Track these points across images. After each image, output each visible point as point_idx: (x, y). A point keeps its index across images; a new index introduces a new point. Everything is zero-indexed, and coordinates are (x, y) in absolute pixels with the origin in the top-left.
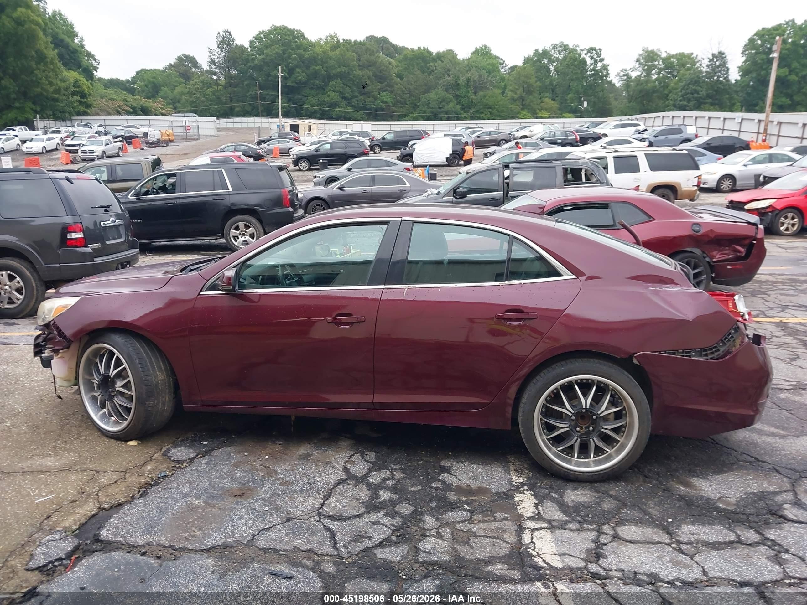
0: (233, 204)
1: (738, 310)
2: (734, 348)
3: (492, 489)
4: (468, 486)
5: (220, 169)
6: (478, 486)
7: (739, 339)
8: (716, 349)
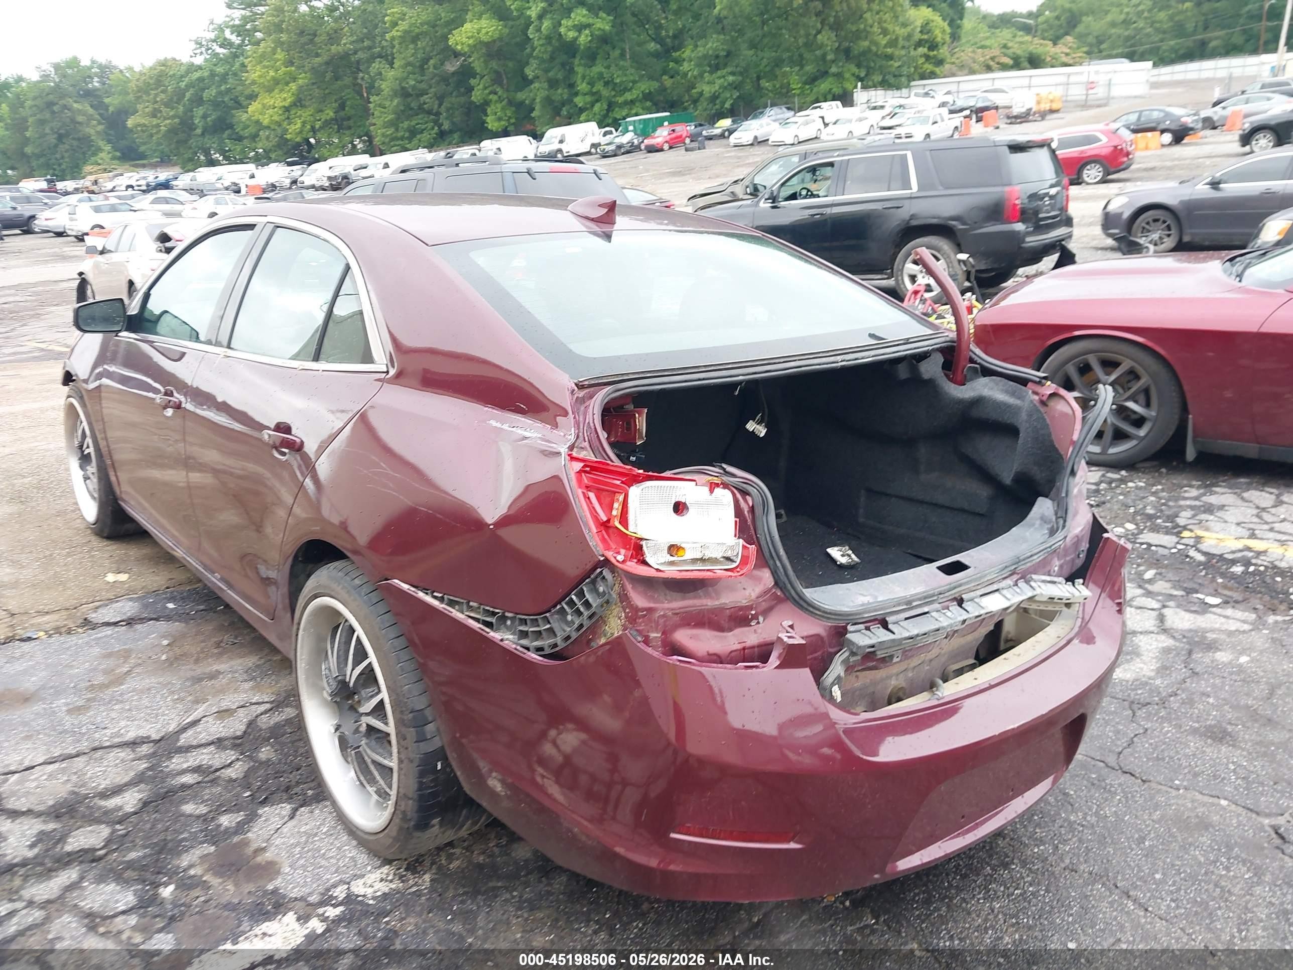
1: (627, 529)
2: (603, 641)
3: (279, 880)
4: (264, 850)
5: (904, 152)
6: (276, 859)
7: (619, 618)
8: (548, 626)
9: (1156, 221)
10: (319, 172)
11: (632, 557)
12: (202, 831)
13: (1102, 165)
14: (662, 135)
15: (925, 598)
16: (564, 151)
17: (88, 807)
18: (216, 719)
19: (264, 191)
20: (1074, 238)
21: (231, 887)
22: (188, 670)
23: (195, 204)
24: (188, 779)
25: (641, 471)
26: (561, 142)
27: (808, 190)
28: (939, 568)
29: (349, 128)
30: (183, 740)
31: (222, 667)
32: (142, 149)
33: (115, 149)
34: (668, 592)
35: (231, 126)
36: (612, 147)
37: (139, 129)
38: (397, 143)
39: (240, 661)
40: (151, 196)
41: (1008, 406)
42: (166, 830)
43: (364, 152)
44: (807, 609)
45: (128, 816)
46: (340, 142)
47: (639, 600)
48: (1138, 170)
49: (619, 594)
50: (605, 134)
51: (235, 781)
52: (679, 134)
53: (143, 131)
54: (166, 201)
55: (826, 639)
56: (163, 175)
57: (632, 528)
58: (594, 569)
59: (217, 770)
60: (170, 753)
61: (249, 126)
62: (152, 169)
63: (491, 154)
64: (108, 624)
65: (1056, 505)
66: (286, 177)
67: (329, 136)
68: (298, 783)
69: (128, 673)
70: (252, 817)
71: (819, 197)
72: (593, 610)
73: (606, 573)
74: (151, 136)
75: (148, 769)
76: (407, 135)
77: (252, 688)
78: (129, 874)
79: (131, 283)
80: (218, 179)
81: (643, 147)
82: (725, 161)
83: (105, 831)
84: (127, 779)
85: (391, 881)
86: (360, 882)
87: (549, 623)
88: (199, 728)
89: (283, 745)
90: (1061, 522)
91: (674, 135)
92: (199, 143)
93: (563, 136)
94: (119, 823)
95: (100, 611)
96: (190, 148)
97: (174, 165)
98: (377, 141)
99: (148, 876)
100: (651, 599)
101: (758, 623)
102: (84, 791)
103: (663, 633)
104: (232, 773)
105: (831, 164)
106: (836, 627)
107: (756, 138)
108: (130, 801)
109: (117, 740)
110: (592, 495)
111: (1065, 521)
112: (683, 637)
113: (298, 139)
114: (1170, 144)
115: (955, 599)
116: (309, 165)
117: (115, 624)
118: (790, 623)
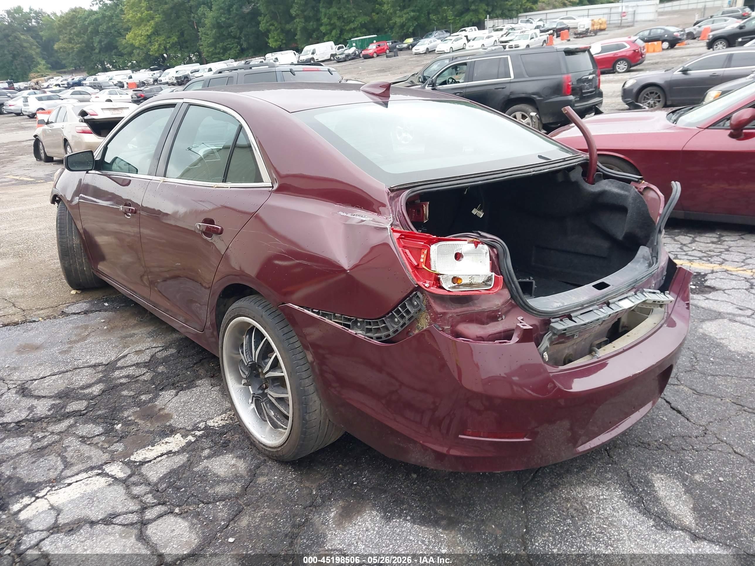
0: (512, 93)
1: (430, 269)
2: (417, 332)
3: (172, 421)
4: (164, 409)
5: (506, 56)
6: (170, 412)
7: (427, 319)
8: (384, 325)
9: (651, 93)
10: (171, 74)
11: (433, 284)
12: (132, 402)
13: (627, 62)
14: (372, 48)
15: (591, 302)
16: (315, 59)
17: (75, 393)
18: (134, 355)
19: (138, 87)
20: (603, 104)
21: (149, 425)
22: (119, 333)
23: (97, 95)
24: (123, 381)
25: (435, 237)
26: (313, 53)
27: (453, 79)
28: (594, 286)
29: (187, 47)
30: (119, 364)
31: (136, 332)
32: (64, 62)
33: (48, 63)
34: (453, 304)
35: (116, 48)
36: (344, 56)
37: (61, 50)
38: (216, 56)
39: (145, 329)
40: (70, 91)
41: (620, 195)
42: (115, 402)
43: (196, 62)
44: (528, 311)
45: (96, 396)
46: (182, 56)
47: (439, 309)
48: (649, 64)
49: (426, 305)
50: (339, 49)
51: (147, 381)
52: (382, 47)
53: (64, 52)
54: (80, 93)
55: (539, 327)
56: (77, 78)
57: (433, 268)
58: (411, 292)
59: (137, 377)
60: (113, 370)
61: (127, 47)
62: (70, 74)
63: (272, 61)
64: (75, 314)
65: (651, 250)
66: (150, 78)
67: (175, 52)
68: (178, 382)
69: (88, 335)
70: (156, 396)
71: (459, 82)
72: (411, 315)
73: (419, 294)
74: (69, 54)
75: (103, 377)
76: (221, 51)
77: (152, 341)
78: (99, 420)
79: (66, 140)
80: (110, 80)
81: (361, 56)
82: (410, 63)
83: (85, 403)
84: (93, 381)
85: (226, 420)
86: (212, 421)
87: (385, 323)
88: (127, 359)
89: (169, 366)
90: (655, 259)
91: (379, 48)
92: (98, 58)
93: (314, 50)
94: (91, 400)
95: (69, 307)
96: (93, 61)
97: (83, 71)
98: (204, 55)
99: (108, 420)
100: (444, 307)
101: (502, 319)
102: (72, 386)
103: (451, 326)
104: (146, 378)
105: (465, 64)
106: (544, 320)
107: (428, 49)
108: (96, 390)
109: (86, 365)
110: (407, 251)
111: (657, 259)
112: (462, 328)
113: (157, 55)
114: (668, 49)
115: (605, 303)
116: (164, 70)
117: (79, 313)
118: (522, 318)
